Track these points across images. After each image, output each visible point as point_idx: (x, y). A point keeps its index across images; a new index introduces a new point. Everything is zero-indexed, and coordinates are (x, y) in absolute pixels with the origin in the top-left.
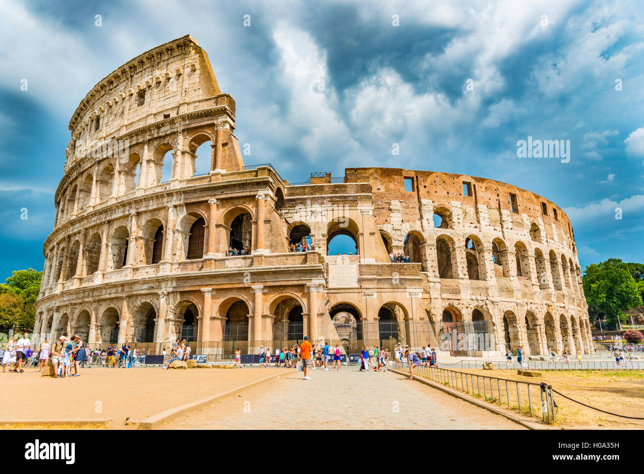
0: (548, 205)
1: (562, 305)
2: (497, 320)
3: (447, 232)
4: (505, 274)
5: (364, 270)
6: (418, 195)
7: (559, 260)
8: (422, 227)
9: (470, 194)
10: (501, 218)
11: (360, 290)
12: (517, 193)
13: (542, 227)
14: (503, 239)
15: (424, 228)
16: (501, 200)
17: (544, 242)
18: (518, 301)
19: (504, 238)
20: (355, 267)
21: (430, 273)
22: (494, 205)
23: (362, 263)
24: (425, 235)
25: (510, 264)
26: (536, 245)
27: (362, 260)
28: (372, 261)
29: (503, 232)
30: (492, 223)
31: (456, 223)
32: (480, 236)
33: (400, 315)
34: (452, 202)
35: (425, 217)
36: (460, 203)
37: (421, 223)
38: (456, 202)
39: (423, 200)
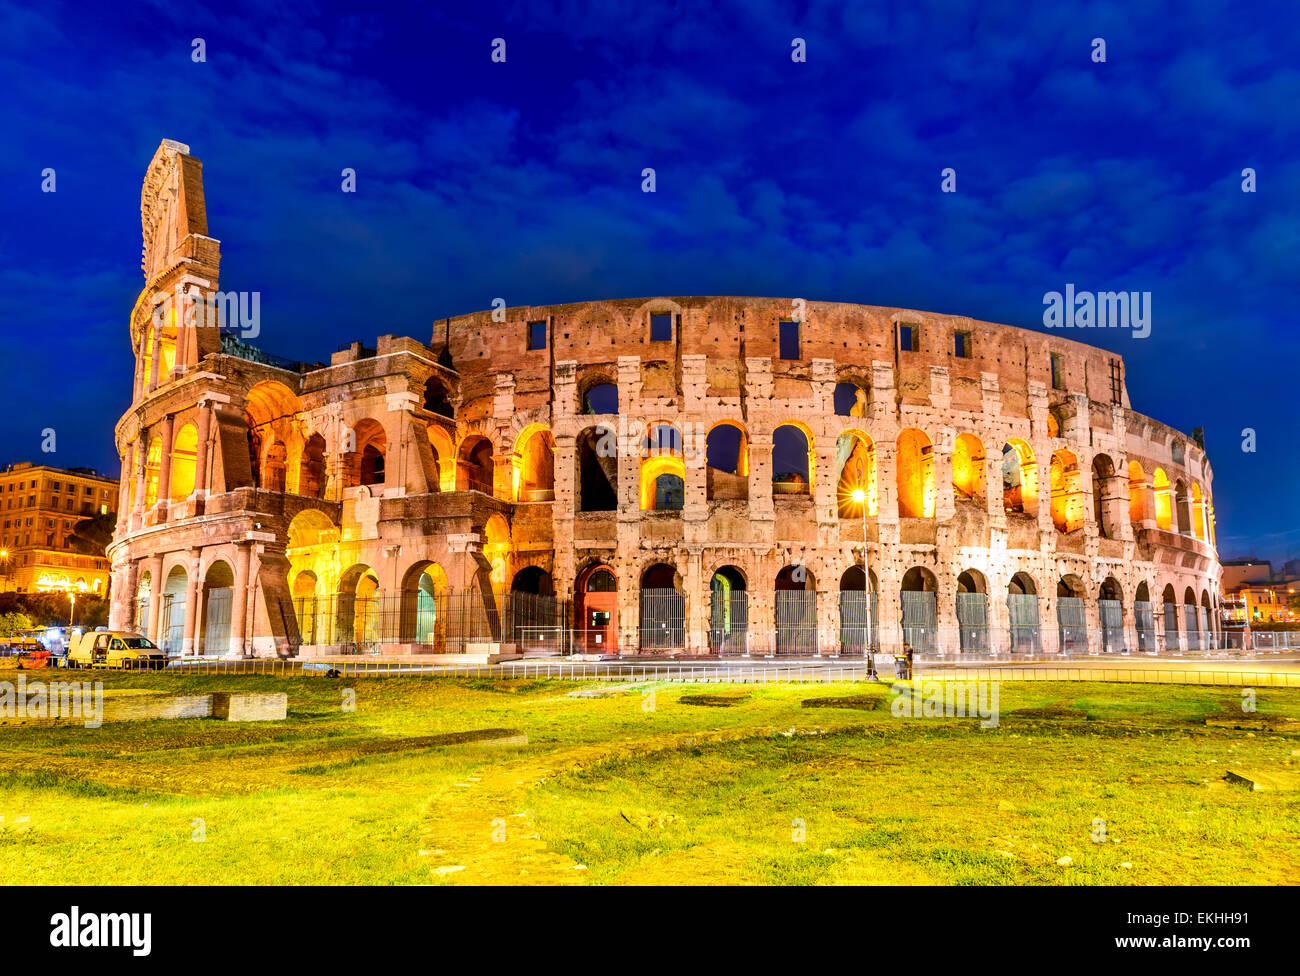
6: (552, 354)
10: (743, 376)
14: (740, 425)
16: (749, 338)
19: (745, 421)
24: (555, 431)
29: (744, 408)
30: (715, 390)
31: (626, 401)
34: (620, 358)
35: (559, 396)
36: (638, 358)
37: (551, 409)
38: (630, 358)
39: (559, 363)
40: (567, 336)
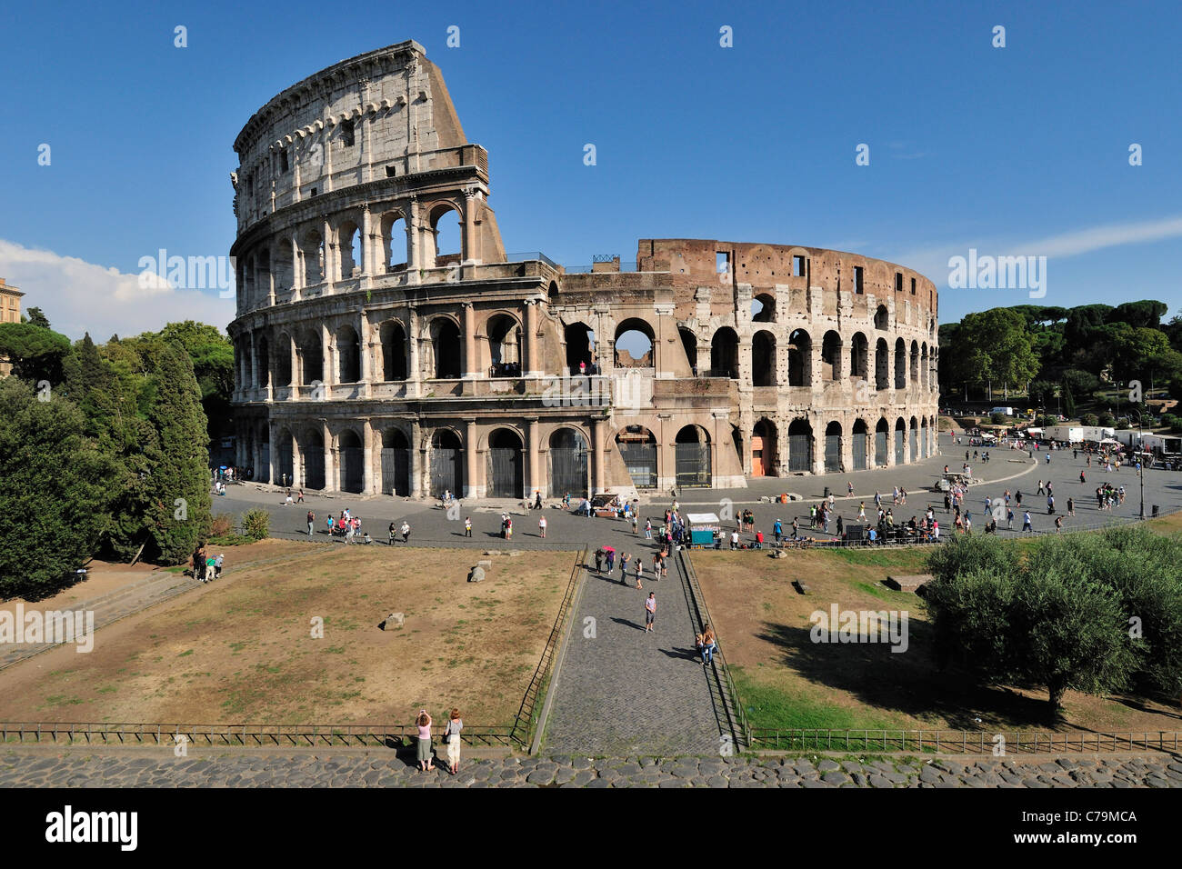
0: (904, 276)
1: (902, 406)
2: (818, 433)
3: (767, 326)
4: (836, 376)
5: (661, 386)
6: (734, 277)
7: (908, 349)
8: (736, 320)
9: (802, 274)
10: (839, 303)
11: (655, 412)
12: (865, 265)
13: (891, 309)
14: (838, 331)
15: (739, 323)
16: (842, 278)
17: (891, 328)
18: (846, 409)
19: (840, 329)
20: (649, 381)
21: (742, 381)
22: (832, 285)
23: (658, 378)
24: (739, 332)
25: (842, 363)
26: (880, 334)
27: (658, 374)
28: (670, 376)
29: (839, 322)
30: (826, 311)
31: (780, 314)
32: (809, 331)
33: (703, 437)
34: (777, 286)
35: (741, 307)
36: (787, 286)
37: (736, 316)
38: (782, 286)
39: (740, 285)
40: (744, 266)
